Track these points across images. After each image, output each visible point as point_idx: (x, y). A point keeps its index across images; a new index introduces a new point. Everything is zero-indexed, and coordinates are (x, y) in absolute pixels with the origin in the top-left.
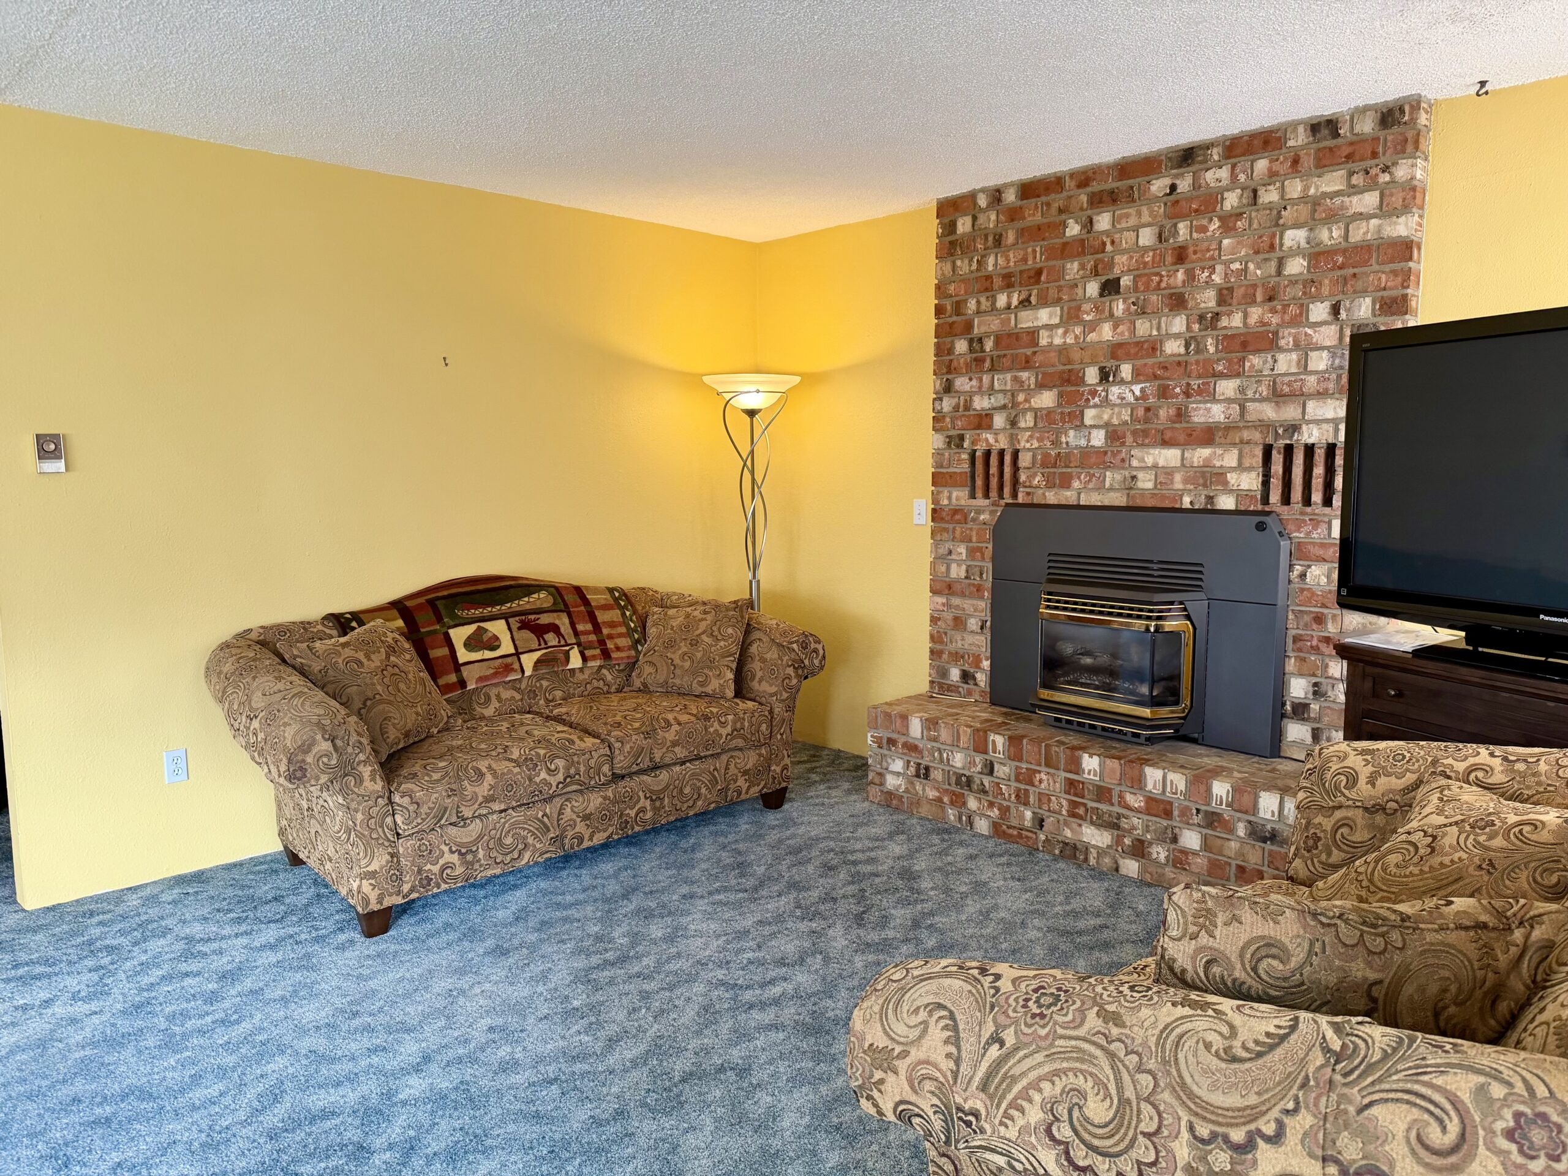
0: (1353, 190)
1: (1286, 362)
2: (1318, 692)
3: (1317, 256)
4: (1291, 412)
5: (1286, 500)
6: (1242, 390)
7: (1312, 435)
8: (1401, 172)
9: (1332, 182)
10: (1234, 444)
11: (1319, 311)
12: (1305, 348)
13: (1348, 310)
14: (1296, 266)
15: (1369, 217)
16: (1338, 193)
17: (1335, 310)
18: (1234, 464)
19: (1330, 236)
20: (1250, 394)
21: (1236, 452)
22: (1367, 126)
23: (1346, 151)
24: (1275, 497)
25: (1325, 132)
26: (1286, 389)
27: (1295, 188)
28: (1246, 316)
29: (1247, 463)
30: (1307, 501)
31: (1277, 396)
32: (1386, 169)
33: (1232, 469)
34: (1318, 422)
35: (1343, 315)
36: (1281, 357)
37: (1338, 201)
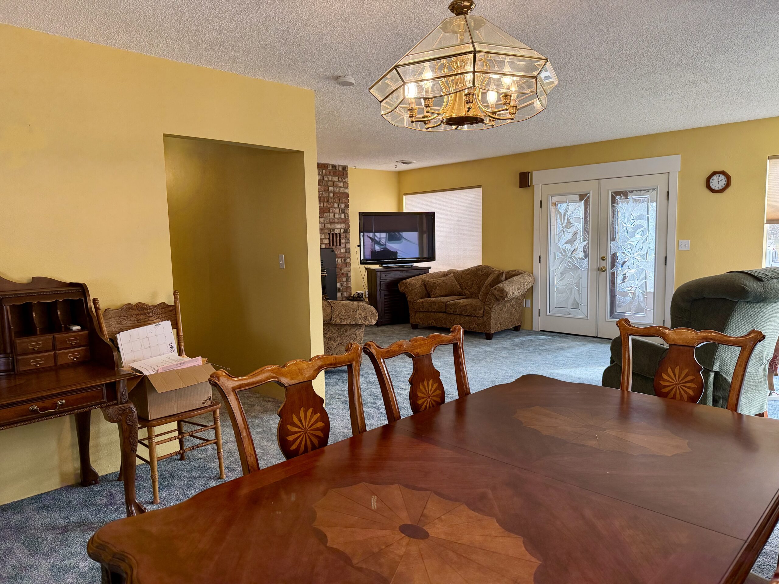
0: (339, 181)
1: (331, 215)
2: (342, 285)
3: (334, 193)
4: (333, 226)
5: (333, 245)
6: (324, 221)
7: (337, 231)
8: (346, 180)
9: (336, 179)
10: (323, 233)
11: (336, 205)
12: (334, 213)
13: (340, 206)
14: (331, 195)
15: (342, 188)
16: (337, 181)
17: (338, 205)
18: (324, 237)
19: (337, 190)
20: (326, 222)
21: (324, 235)
22: (341, 169)
23: (338, 173)
24: (331, 245)
25: (334, 168)
26: (332, 221)
27: (330, 178)
28: (323, 205)
29: (326, 237)
30: (337, 245)
31: (330, 223)
32: (344, 179)
33: (324, 239)
34: (338, 228)
35: (340, 207)
36: (330, 214)
37: (337, 183)
